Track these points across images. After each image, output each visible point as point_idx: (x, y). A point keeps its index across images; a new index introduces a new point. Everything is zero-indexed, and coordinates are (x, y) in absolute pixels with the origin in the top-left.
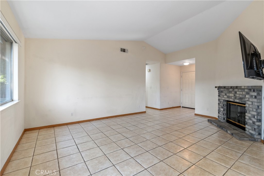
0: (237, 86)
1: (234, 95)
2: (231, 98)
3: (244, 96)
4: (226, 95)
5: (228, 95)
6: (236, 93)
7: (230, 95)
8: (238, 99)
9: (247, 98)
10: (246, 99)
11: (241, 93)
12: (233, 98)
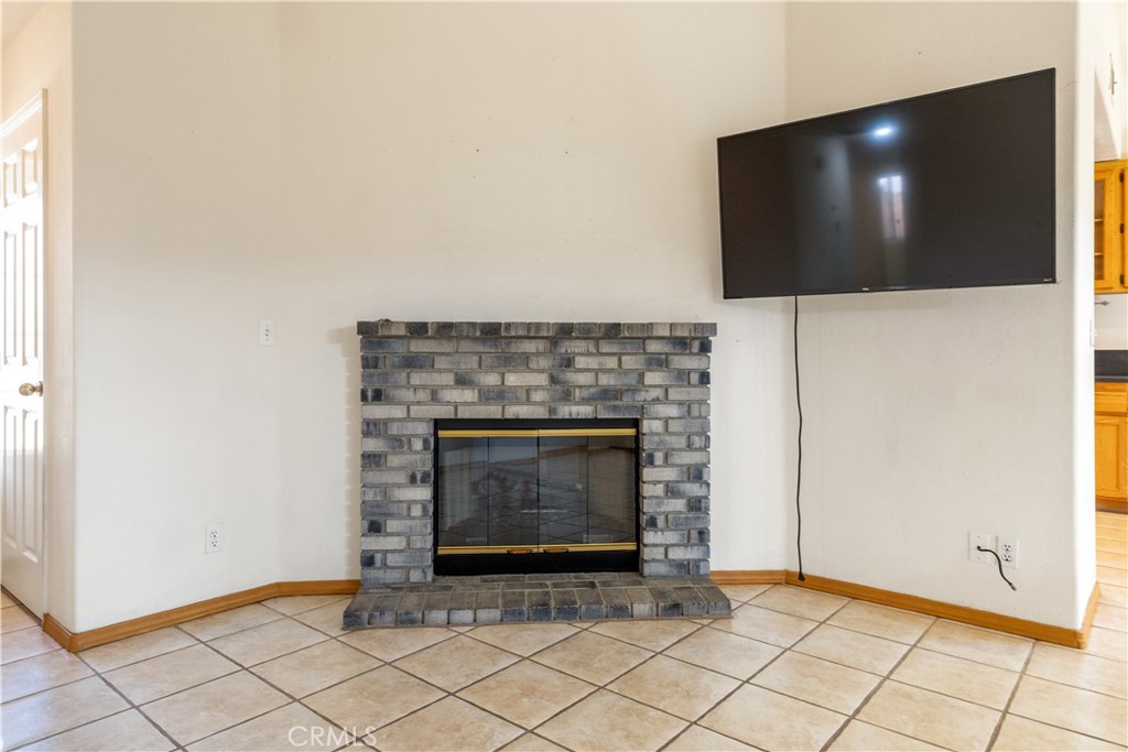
0: (619, 325)
1: (553, 380)
2: (528, 401)
3: (632, 380)
4: (462, 381)
5: (491, 379)
6: (568, 363)
7: (512, 379)
8: (585, 401)
9: (650, 386)
10: (643, 394)
11: (612, 363)
12: (537, 396)
